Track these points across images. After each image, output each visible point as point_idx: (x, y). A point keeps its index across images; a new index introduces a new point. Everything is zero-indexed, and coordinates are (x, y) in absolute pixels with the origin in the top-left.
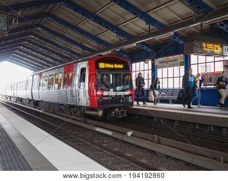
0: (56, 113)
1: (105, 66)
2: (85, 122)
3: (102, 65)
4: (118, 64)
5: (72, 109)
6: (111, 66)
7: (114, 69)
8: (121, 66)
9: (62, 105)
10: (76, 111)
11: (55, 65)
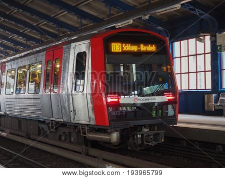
0: (32, 137)
1: (122, 48)
2: (87, 154)
3: (116, 47)
4: (146, 43)
5: (62, 130)
6: (134, 48)
7: (139, 54)
8: (152, 48)
9: (43, 122)
10: (70, 134)
11: (28, 47)
